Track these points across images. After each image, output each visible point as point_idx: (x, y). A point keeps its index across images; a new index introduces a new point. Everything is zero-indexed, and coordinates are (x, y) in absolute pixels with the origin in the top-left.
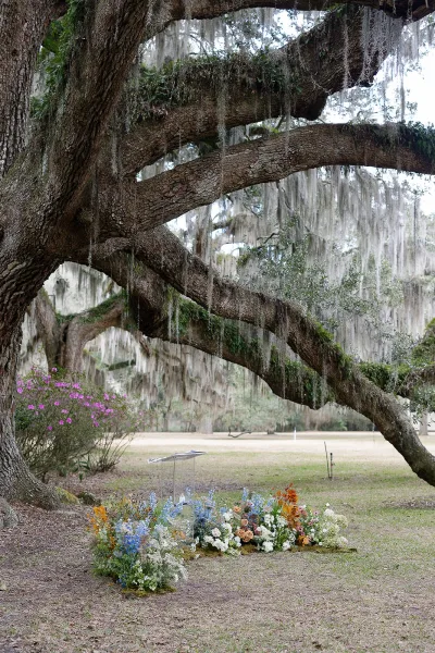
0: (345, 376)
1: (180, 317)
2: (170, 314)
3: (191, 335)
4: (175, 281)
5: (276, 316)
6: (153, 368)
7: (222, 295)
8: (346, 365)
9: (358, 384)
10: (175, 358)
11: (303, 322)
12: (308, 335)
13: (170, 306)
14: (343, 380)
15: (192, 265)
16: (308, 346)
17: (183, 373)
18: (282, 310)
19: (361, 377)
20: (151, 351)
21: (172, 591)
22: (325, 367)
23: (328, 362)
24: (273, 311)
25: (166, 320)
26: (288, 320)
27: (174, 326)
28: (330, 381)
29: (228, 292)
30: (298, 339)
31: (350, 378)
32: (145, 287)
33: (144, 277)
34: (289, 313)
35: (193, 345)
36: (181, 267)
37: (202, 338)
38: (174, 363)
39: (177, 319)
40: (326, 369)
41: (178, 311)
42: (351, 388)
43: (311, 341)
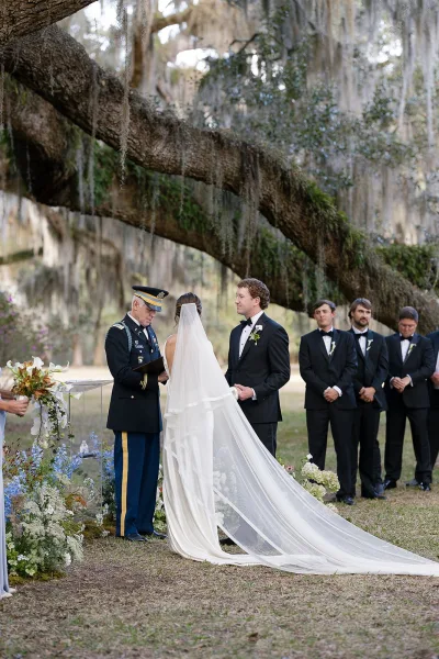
0: (353, 264)
1: (97, 173)
2: (79, 167)
3: (115, 202)
4: (78, 115)
5: (241, 169)
6: (70, 258)
7: (155, 136)
8: (355, 245)
9: (374, 275)
10: (108, 243)
11: (284, 178)
12: (292, 198)
13: (79, 155)
14: (351, 269)
15: (105, 89)
16: (294, 215)
17: (118, 267)
18: (252, 159)
19: (379, 264)
20: (64, 231)
21: (60, 576)
22: (321, 249)
23: (326, 241)
24: (236, 162)
25: (74, 176)
26: (261, 175)
27: (86, 188)
28: (330, 272)
29: (163, 131)
30: (277, 205)
31: (362, 266)
32: (37, 126)
33: (35, 110)
34: (262, 163)
35: (119, 217)
36: (87, 91)
37: (134, 206)
38: (105, 251)
39: (91, 176)
40: (323, 253)
41: (92, 163)
42: (363, 282)
43: (298, 208)
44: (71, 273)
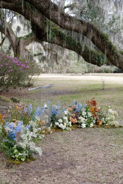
0: (113, 54)
1: (51, 33)
2: (47, 31)
3: (56, 40)
4: (46, 14)
5: (87, 29)
6: (47, 54)
7: (66, 20)
8: (114, 49)
9: (118, 57)
10: (55, 51)
11: (98, 32)
12: (99, 37)
13: (47, 28)
14: (112, 55)
15: (53, 7)
16: (99, 41)
17: (56, 56)
18: (90, 27)
19: (119, 54)
20: (47, 49)
22: (106, 50)
23: (107, 48)
24: (86, 27)
25: (46, 34)
26: (92, 31)
28: (107, 56)
29: (68, 19)
30: (96, 39)
31: (115, 54)
32: (38, 21)
33: (37, 17)
34: (92, 28)
35: (57, 44)
36: (49, 8)
37: (60, 41)
38: (54, 53)
40: (106, 51)
42: (115, 58)
43: (100, 40)
44: (48, 57)
